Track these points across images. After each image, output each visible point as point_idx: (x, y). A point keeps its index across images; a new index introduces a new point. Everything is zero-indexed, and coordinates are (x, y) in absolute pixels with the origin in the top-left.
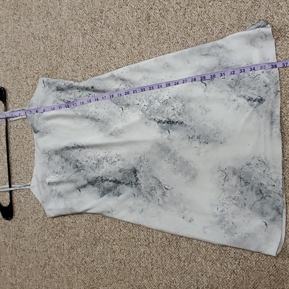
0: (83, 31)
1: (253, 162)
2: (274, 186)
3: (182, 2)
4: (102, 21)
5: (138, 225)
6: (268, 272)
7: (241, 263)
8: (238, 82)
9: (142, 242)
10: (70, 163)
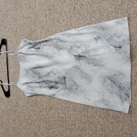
0: (45, 15)
1: (117, 74)
2: (126, 84)
3: (90, 1)
4: (54, 10)
5: (70, 102)
6: (128, 123)
7: (115, 119)
8: (111, 39)
9: (71, 109)
10: (37, 75)
